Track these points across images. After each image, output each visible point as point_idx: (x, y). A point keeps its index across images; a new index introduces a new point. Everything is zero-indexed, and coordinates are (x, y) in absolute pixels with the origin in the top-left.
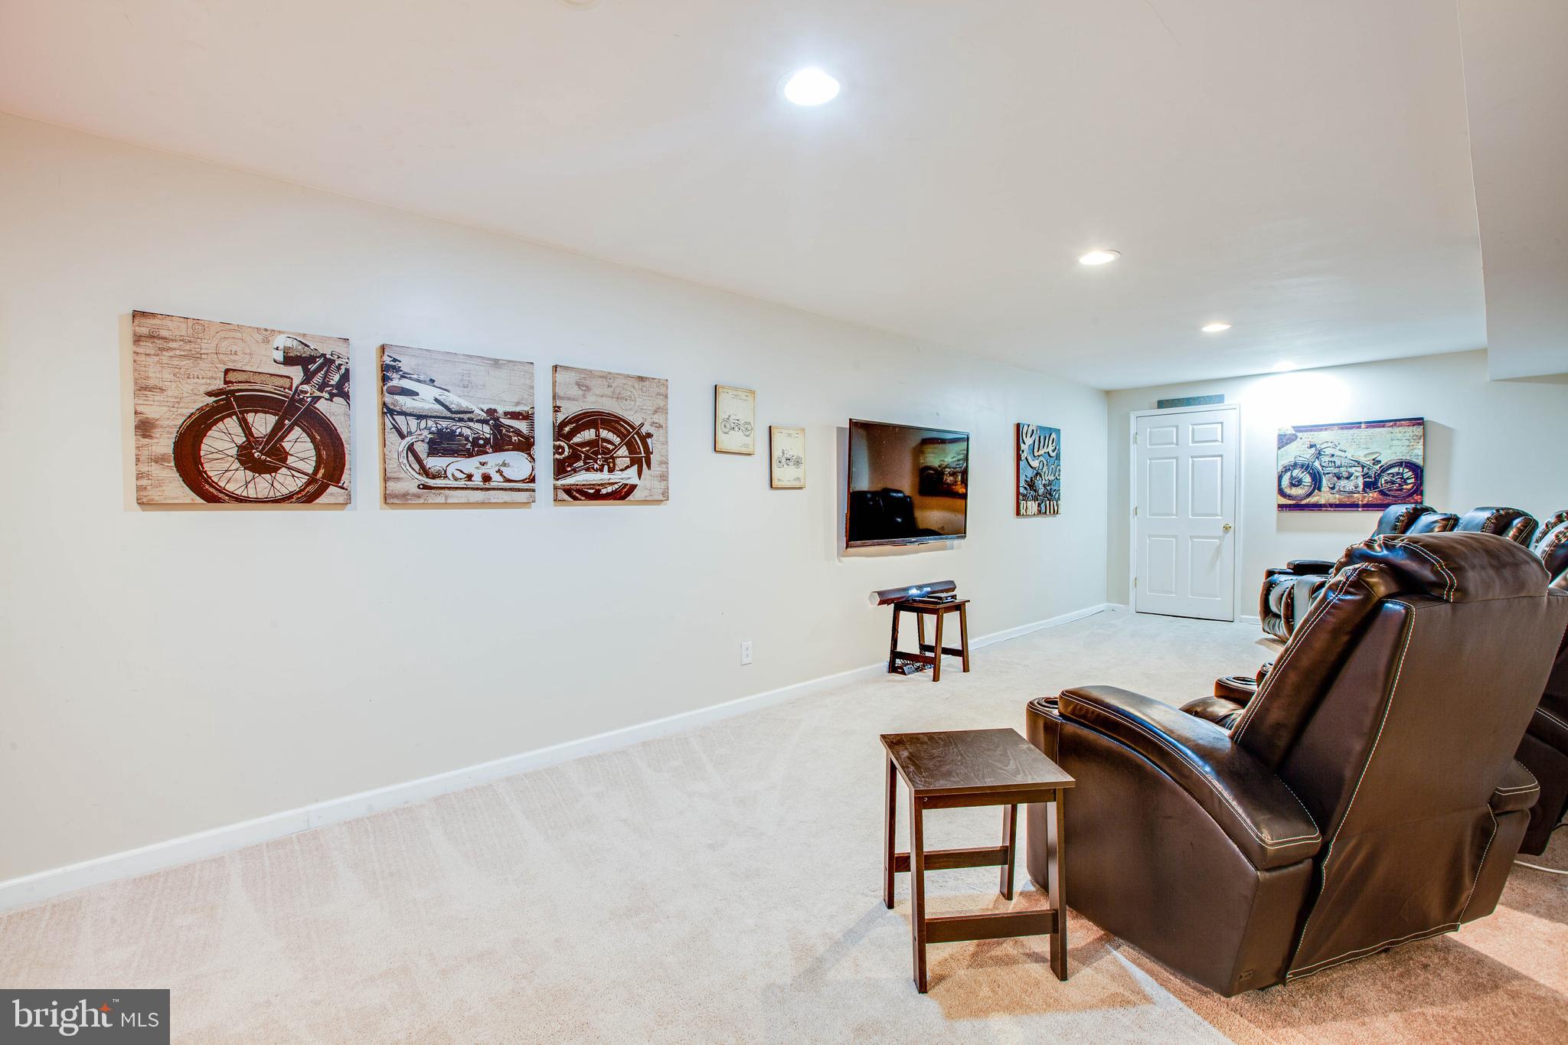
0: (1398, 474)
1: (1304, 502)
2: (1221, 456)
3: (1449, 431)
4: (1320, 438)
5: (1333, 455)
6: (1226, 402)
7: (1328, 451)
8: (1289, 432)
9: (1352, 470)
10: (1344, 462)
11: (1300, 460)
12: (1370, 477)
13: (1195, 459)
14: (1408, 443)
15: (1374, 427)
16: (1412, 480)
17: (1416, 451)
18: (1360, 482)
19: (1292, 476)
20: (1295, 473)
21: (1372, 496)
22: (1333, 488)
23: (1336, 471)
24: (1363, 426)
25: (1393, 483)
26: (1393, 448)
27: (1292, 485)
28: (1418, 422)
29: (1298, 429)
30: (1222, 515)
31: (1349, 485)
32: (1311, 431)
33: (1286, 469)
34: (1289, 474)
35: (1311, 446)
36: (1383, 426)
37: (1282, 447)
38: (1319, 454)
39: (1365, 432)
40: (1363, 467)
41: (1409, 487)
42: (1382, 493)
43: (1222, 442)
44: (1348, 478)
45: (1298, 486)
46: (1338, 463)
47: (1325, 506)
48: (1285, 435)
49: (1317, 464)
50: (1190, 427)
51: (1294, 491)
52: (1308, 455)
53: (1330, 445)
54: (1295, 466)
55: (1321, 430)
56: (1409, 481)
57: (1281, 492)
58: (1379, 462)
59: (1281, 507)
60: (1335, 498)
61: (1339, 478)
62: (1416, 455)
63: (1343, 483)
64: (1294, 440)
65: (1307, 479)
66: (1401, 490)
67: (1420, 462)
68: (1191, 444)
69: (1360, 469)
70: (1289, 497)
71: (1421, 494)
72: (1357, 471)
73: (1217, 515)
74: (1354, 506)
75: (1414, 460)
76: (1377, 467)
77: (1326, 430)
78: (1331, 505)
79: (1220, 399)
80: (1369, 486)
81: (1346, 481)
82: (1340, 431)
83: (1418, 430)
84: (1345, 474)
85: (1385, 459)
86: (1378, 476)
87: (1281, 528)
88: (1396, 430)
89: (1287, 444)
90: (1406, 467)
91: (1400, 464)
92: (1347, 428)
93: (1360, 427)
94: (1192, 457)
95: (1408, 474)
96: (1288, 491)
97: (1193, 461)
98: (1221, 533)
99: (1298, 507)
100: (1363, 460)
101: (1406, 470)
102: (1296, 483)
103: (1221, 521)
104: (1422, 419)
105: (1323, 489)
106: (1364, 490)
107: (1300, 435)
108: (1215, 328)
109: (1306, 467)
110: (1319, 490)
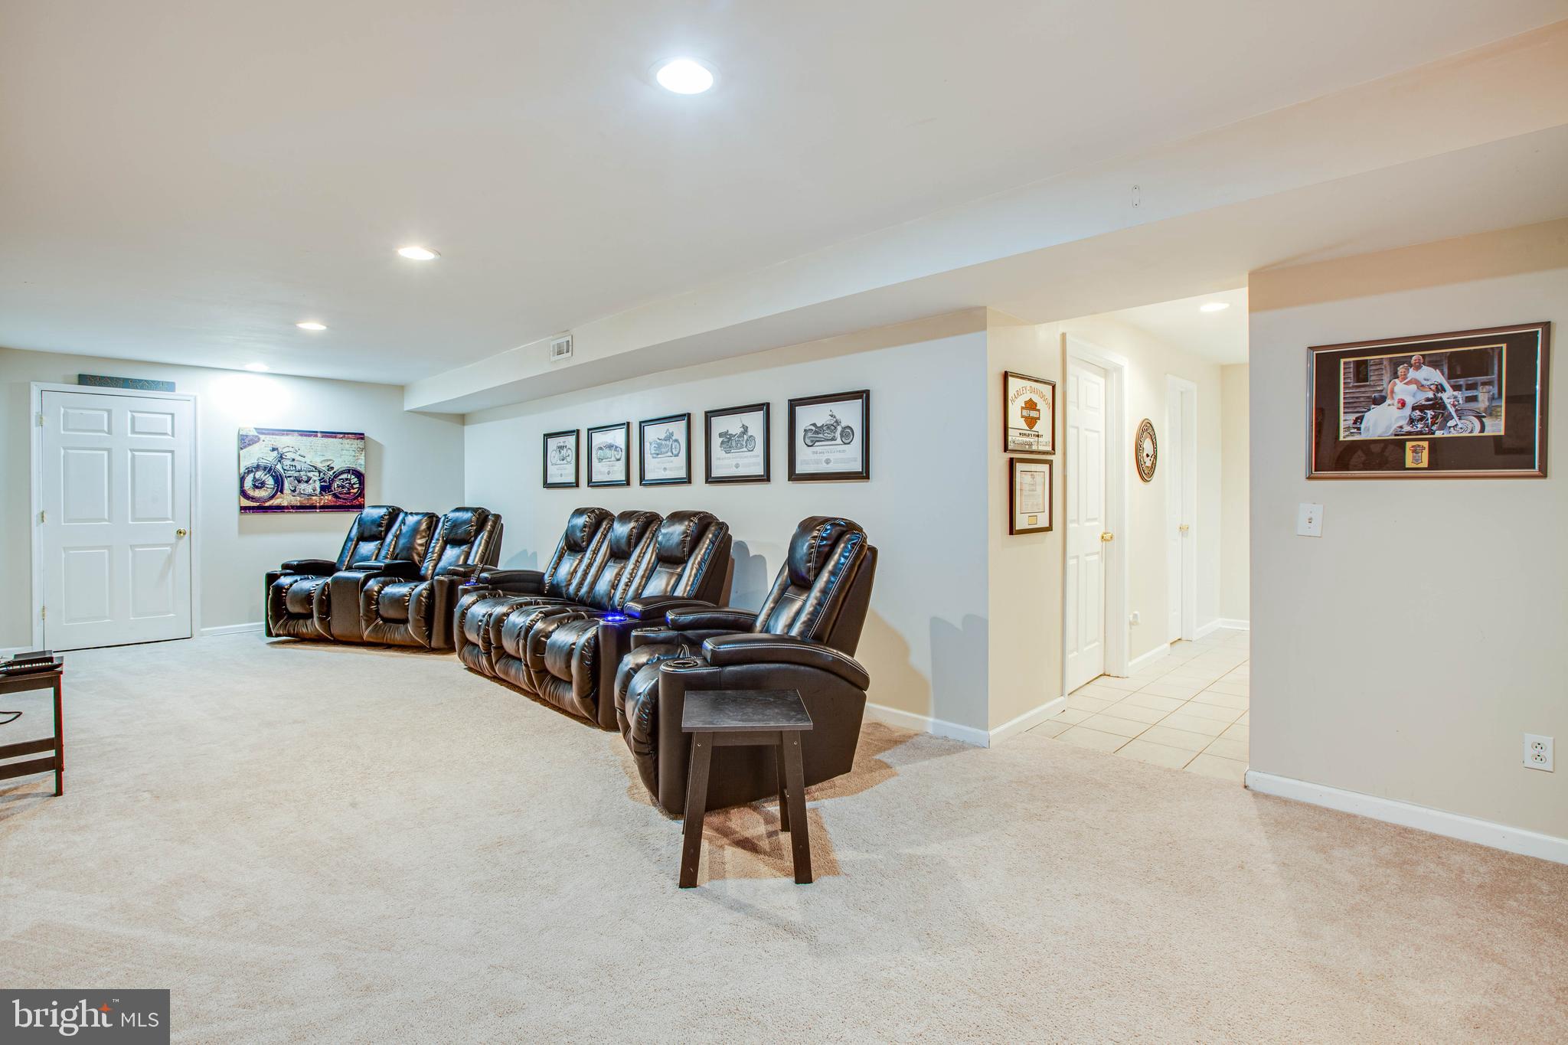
0: (347, 479)
1: (267, 504)
2: (172, 452)
3: (380, 446)
4: (283, 442)
5: (294, 460)
6: (177, 391)
7: (290, 456)
8: (251, 433)
9: (310, 474)
10: (304, 467)
11: (263, 463)
12: (325, 481)
13: (136, 453)
14: (353, 454)
15: (328, 437)
16: (357, 486)
17: (359, 461)
18: (318, 485)
19: (254, 478)
20: (259, 474)
21: (328, 498)
22: (294, 491)
23: (297, 474)
24: (319, 434)
25: (343, 487)
26: (342, 457)
27: (256, 487)
28: (360, 436)
29: (261, 431)
30: (173, 520)
31: (308, 488)
32: (273, 434)
33: (249, 471)
34: (252, 475)
35: (274, 450)
36: (336, 437)
37: (245, 447)
38: (281, 458)
39: (320, 441)
40: (320, 472)
41: (356, 490)
42: (335, 496)
43: (173, 436)
44: (307, 482)
45: (261, 488)
46: (298, 468)
47: (287, 507)
48: (247, 436)
49: (279, 467)
50: (129, 414)
51: (258, 493)
52: (270, 458)
53: (291, 449)
54: (258, 467)
55: (283, 434)
56: (355, 486)
57: (243, 493)
58: (332, 468)
59: (244, 509)
60: (296, 501)
61: (299, 482)
62: (360, 465)
63: (303, 486)
64: (256, 442)
65: (270, 482)
66: (349, 493)
67: (362, 469)
68: (129, 435)
69: (317, 474)
70: (252, 499)
71: (364, 498)
72: (315, 476)
73: (167, 519)
74: (312, 507)
75: (359, 469)
76: (331, 473)
77: (287, 435)
78: (293, 507)
79: (170, 387)
80: (324, 489)
81: (306, 485)
82: (300, 437)
83: (360, 443)
84: (305, 478)
85: (338, 466)
86: (332, 481)
87: (242, 531)
88: (346, 441)
89: (249, 445)
90: (353, 474)
91: (348, 471)
92: (306, 436)
93: (316, 436)
94: (131, 450)
95: (354, 480)
96: (251, 493)
97: (133, 457)
98: (172, 539)
99: (262, 509)
100: (319, 466)
101: (353, 477)
102: (259, 485)
103: (173, 526)
104: (363, 434)
105: (285, 492)
106: (321, 493)
107: (262, 437)
108: (313, 326)
109: (269, 470)
110: (282, 492)
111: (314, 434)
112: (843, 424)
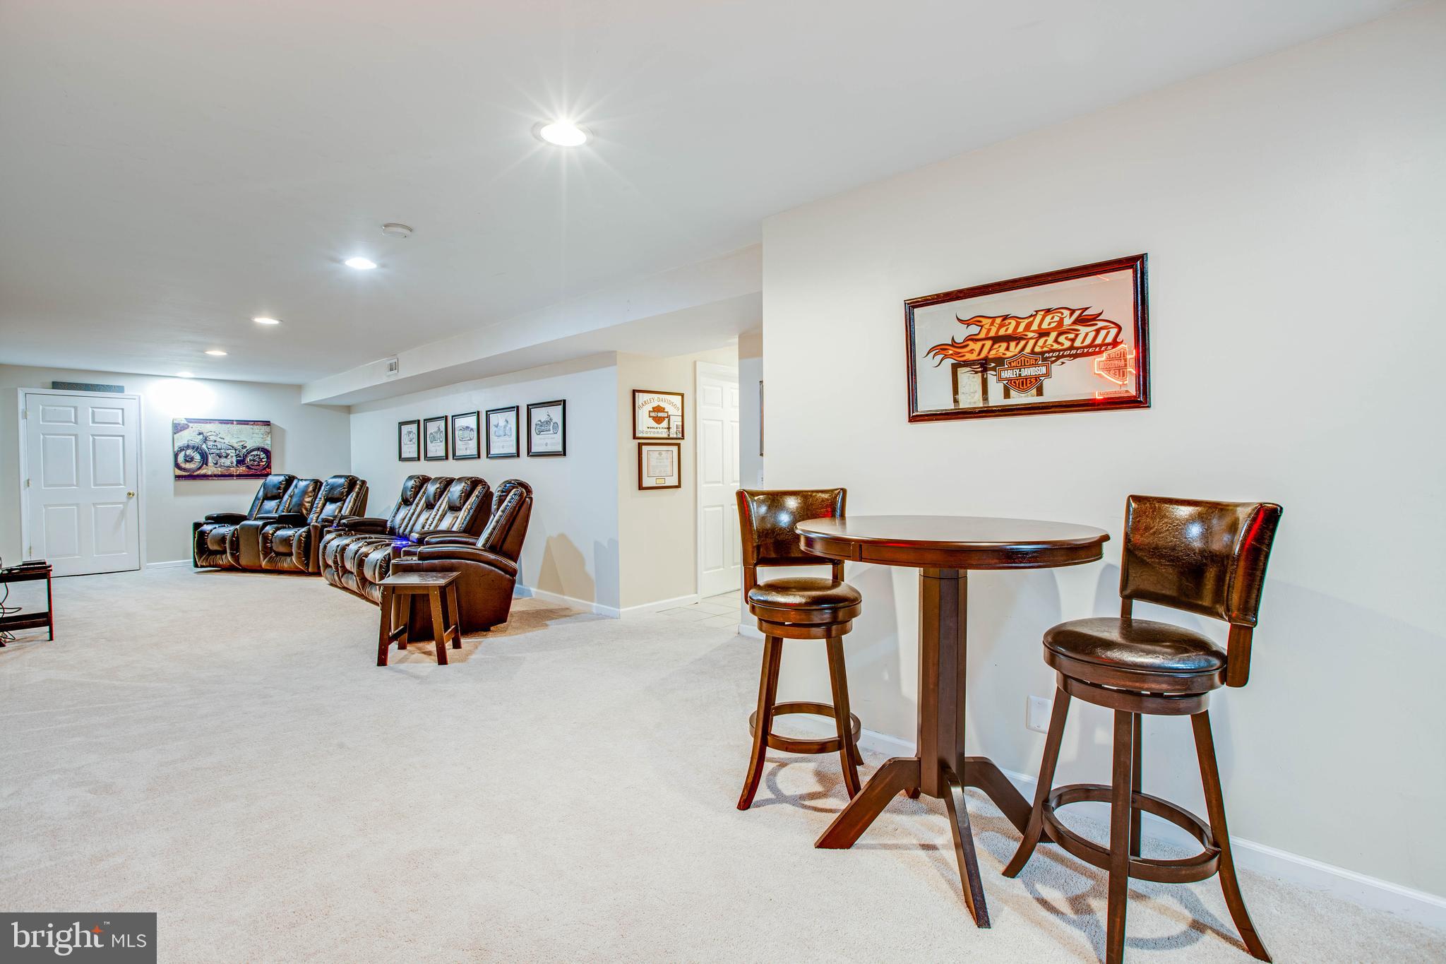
0: (257, 455)
1: (195, 474)
2: (123, 436)
3: (283, 431)
4: (207, 428)
5: (215, 441)
6: (126, 392)
7: (212, 438)
8: (183, 422)
9: (229, 452)
10: (224, 446)
11: (191, 443)
12: (240, 457)
13: (95, 437)
14: (262, 436)
15: (242, 424)
16: (265, 460)
17: (267, 442)
18: (234, 460)
19: (185, 454)
20: (189, 452)
21: (242, 469)
22: (216, 464)
23: (218, 452)
24: (235, 422)
25: (254, 461)
26: (253, 439)
27: (186, 461)
28: (267, 423)
29: (190, 421)
30: (125, 485)
31: (227, 462)
32: (200, 423)
33: (181, 449)
34: (183, 453)
35: (200, 434)
36: (248, 424)
37: (178, 432)
38: (206, 440)
39: (236, 427)
40: (236, 450)
41: (264, 463)
42: (248, 467)
43: (123, 424)
44: (226, 457)
45: (191, 461)
46: (219, 447)
47: (211, 476)
48: (179, 424)
49: (204, 446)
50: (90, 409)
51: (188, 466)
52: (198, 440)
53: (213, 433)
54: (188, 447)
55: (207, 423)
56: (263, 460)
57: (177, 466)
58: (246, 447)
59: (178, 477)
60: (218, 471)
61: (220, 457)
62: (267, 444)
63: (223, 460)
64: (186, 428)
65: (197, 457)
66: (259, 465)
67: (269, 448)
68: (91, 424)
69: (234, 451)
70: (184, 470)
71: (270, 468)
72: (232, 453)
73: (121, 485)
74: (231, 476)
75: (266, 447)
76: (245, 450)
77: (210, 423)
78: (215, 476)
79: (120, 389)
80: (240, 462)
81: (225, 459)
82: (220, 425)
83: (267, 428)
84: (224, 454)
85: (250, 445)
86: (245, 456)
87: (177, 493)
88: (255, 427)
89: (181, 431)
90: (262, 451)
91: (258, 449)
92: (225, 423)
93: (233, 423)
94: (92, 435)
95: (263, 455)
96: (183, 465)
97: (94, 440)
98: (124, 498)
99: (192, 477)
100: (235, 445)
101: (262, 453)
102: (189, 459)
103: (124, 490)
104: (269, 422)
105: (209, 464)
106: (237, 465)
107: (191, 425)
109: (196, 448)
110: (207, 465)
111: (231, 422)
112: (554, 421)
